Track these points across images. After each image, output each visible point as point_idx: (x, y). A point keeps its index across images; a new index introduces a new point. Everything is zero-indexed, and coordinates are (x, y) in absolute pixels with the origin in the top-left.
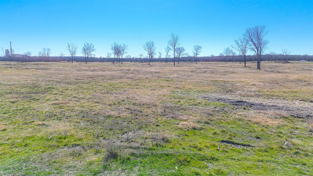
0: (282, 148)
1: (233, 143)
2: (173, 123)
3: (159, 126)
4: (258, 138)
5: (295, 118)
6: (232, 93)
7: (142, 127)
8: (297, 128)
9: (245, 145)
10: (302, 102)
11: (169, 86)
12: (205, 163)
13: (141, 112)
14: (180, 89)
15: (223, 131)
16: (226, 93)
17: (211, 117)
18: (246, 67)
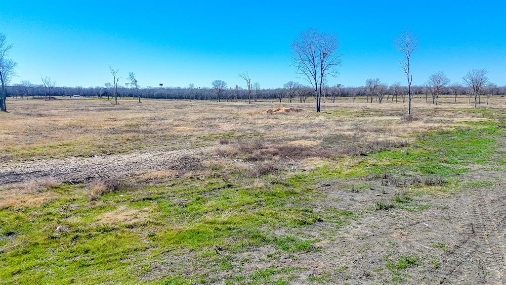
0: (53, 238)
4: (10, 234)
5: (71, 185)
8: (74, 200)
10: (79, 158)
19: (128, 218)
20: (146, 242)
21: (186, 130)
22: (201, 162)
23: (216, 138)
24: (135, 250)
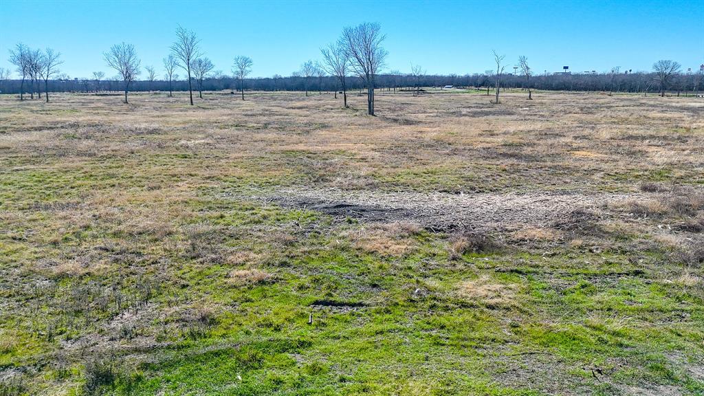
0: (412, 301)
1: (333, 304)
2: (217, 274)
3: (188, 286)
4: (375, 286)
5: (432, 233)
6: (326, 184)
7: (149, 296)
8: (434, 255)
9: (353, 305)
10: (443, 194)
11: (191, 175)
12: (289, 355)
13: (139, 254)
14: (218, 179)
15: (316, 281)
16: (313, 184)
17: (290, 249)
18: (348, 107)
19: (490, 293)
20: (507, 333)
21: (589, 157)
22: (602, 222)
23: (637, 177)
24: (493, 340)
